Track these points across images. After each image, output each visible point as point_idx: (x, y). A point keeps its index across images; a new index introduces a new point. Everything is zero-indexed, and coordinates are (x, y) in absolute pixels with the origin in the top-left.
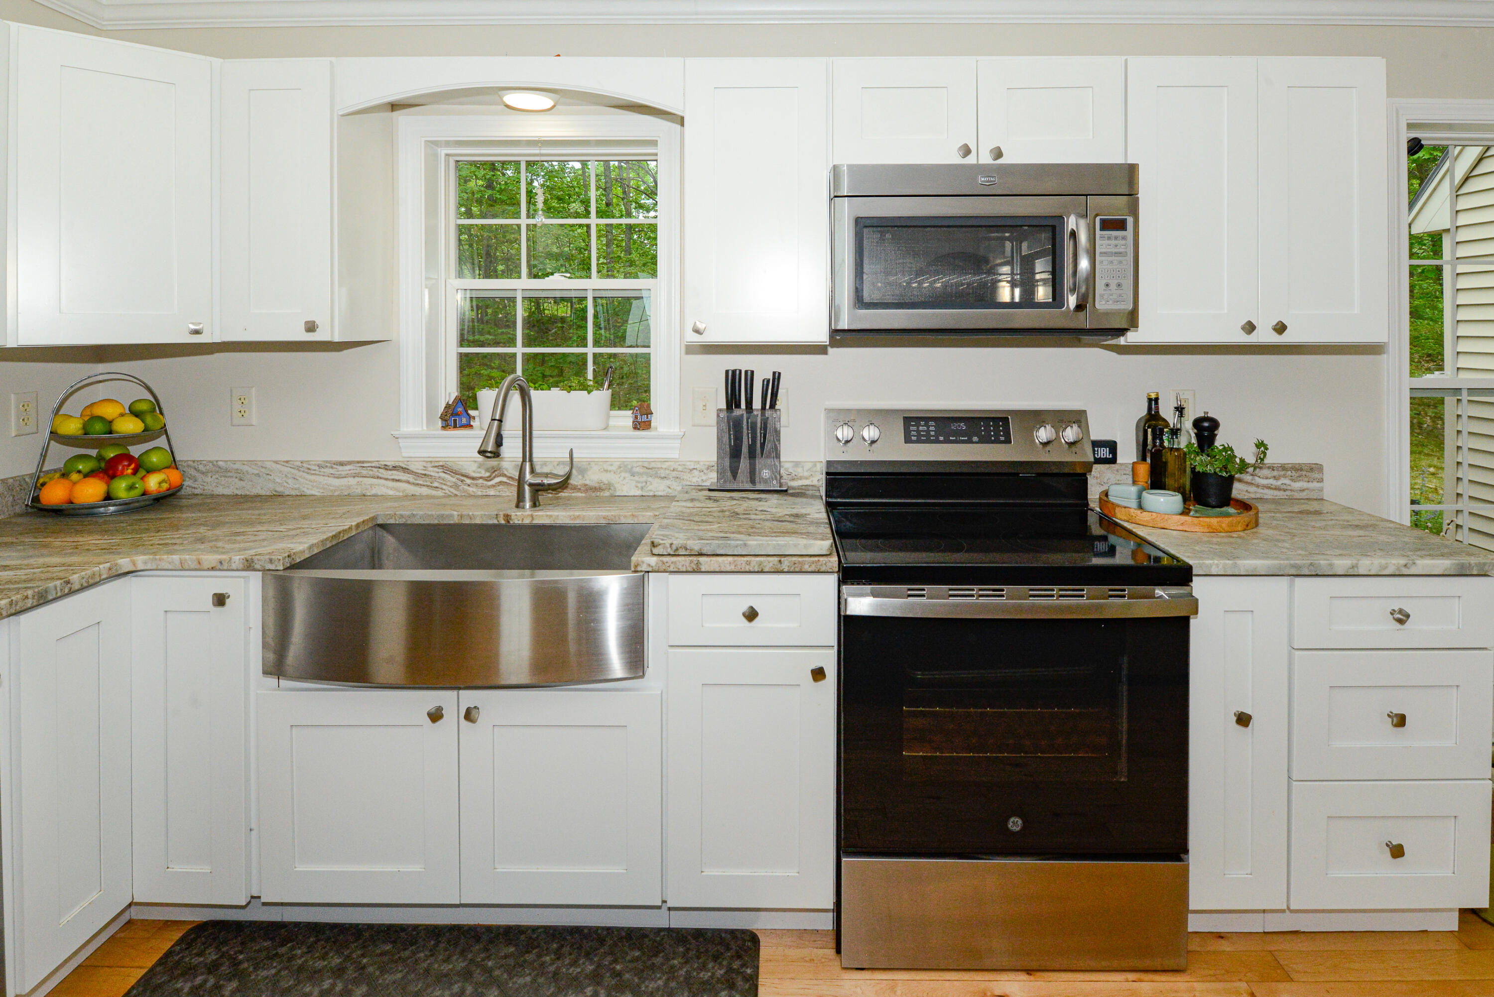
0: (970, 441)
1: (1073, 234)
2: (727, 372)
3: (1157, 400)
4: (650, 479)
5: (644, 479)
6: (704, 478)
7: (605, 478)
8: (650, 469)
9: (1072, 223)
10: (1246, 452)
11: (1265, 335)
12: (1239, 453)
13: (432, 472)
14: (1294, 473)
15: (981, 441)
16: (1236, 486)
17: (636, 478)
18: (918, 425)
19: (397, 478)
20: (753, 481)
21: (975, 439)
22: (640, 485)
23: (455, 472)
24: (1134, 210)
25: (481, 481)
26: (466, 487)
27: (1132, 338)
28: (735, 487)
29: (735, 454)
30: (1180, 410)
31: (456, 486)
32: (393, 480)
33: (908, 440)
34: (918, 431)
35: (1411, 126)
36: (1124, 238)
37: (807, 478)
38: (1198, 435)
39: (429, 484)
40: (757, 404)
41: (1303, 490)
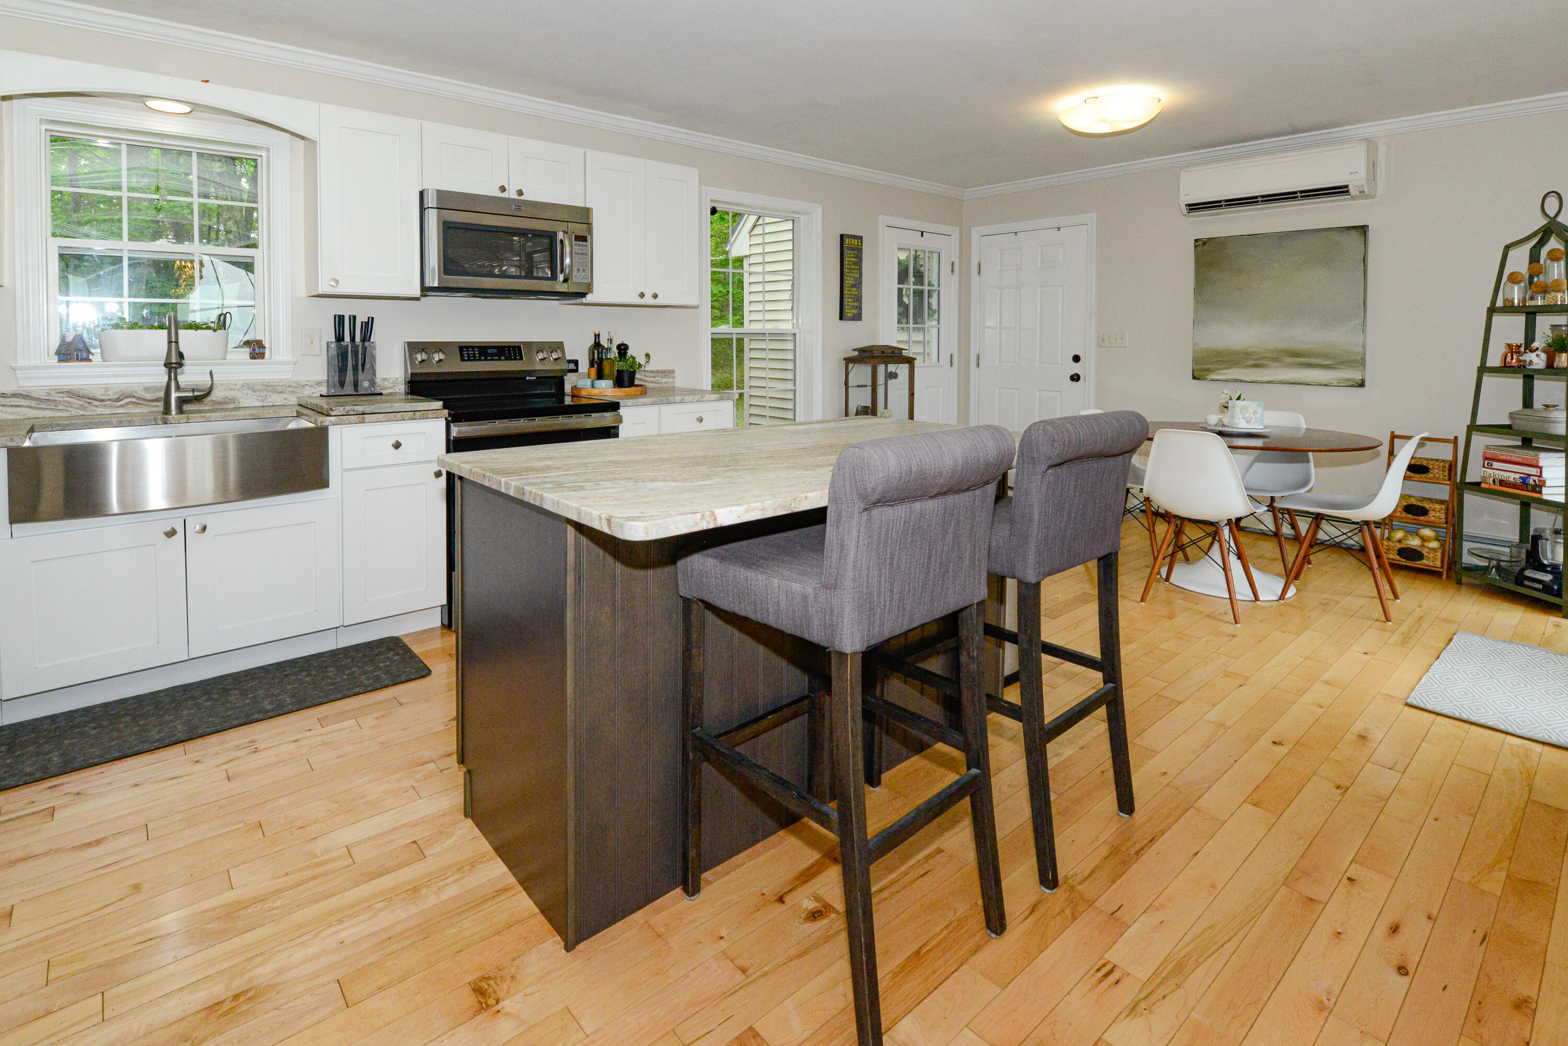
0: (499, 359)
1: (562, 241)
2: (335, 316)
3: (599, 335)
4: (270, 394)
5: (265, 393)
6: (314, 391)
7: (230, 394)
8: (270, 387)
9: (560, 236)
10: (641, 359)
11: (648, 300)
12: (637, 360)
13: (57, 397)
14: (662, 374)
15: (505, 360)
16: (637, 376)
17: (257, 393)
18: (468, 351)
19: (16, 404)
20: (356, 390)
21: (503, 358)
22: (260, 398)
23: (80, 396)
24: (590, 230)
25: (109, 402)
26: (94, 408)
27: (589, 298)
28: (342, 394)
29: (342, 370)
30: (611, 340)
31: (83, 408)
32: (12, 406)
33: (462, 359)
34: (468, 355)
35: (712, 201)
36: (586, 246)
37: (391, 388)
38: (618, 353)
39: (53, 407)
41: (667, 384)
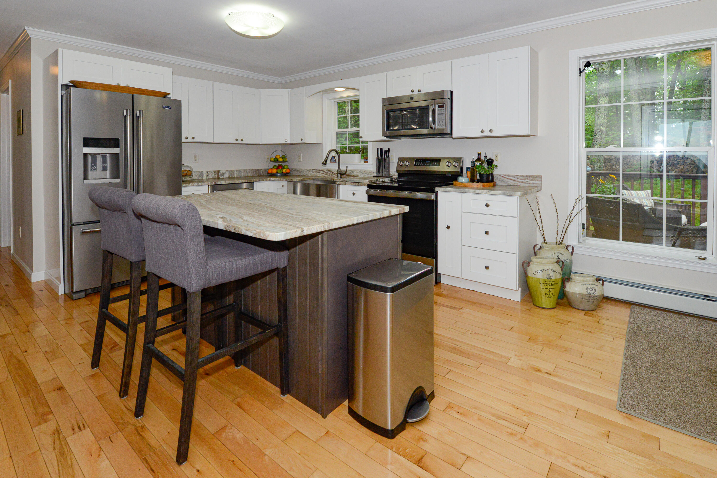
2: (378, 149)
3: (480, 154)
7: (357, 174)
8: (365, 172)
13: (328, 172)
14: (530, 178)
18: (418, 161)
19: (322, 173)
20: (383, 175)
21: (431, 165)
22: (363, 176)
23: (331, 172)
28: (379, 176)
29: (379, 168)
30: (485, 157)
31: (332, 175)
33: (415, 165)
34: (418, 163)
39: (327, 174)
40: (383, 157)
41: (534, 184)
